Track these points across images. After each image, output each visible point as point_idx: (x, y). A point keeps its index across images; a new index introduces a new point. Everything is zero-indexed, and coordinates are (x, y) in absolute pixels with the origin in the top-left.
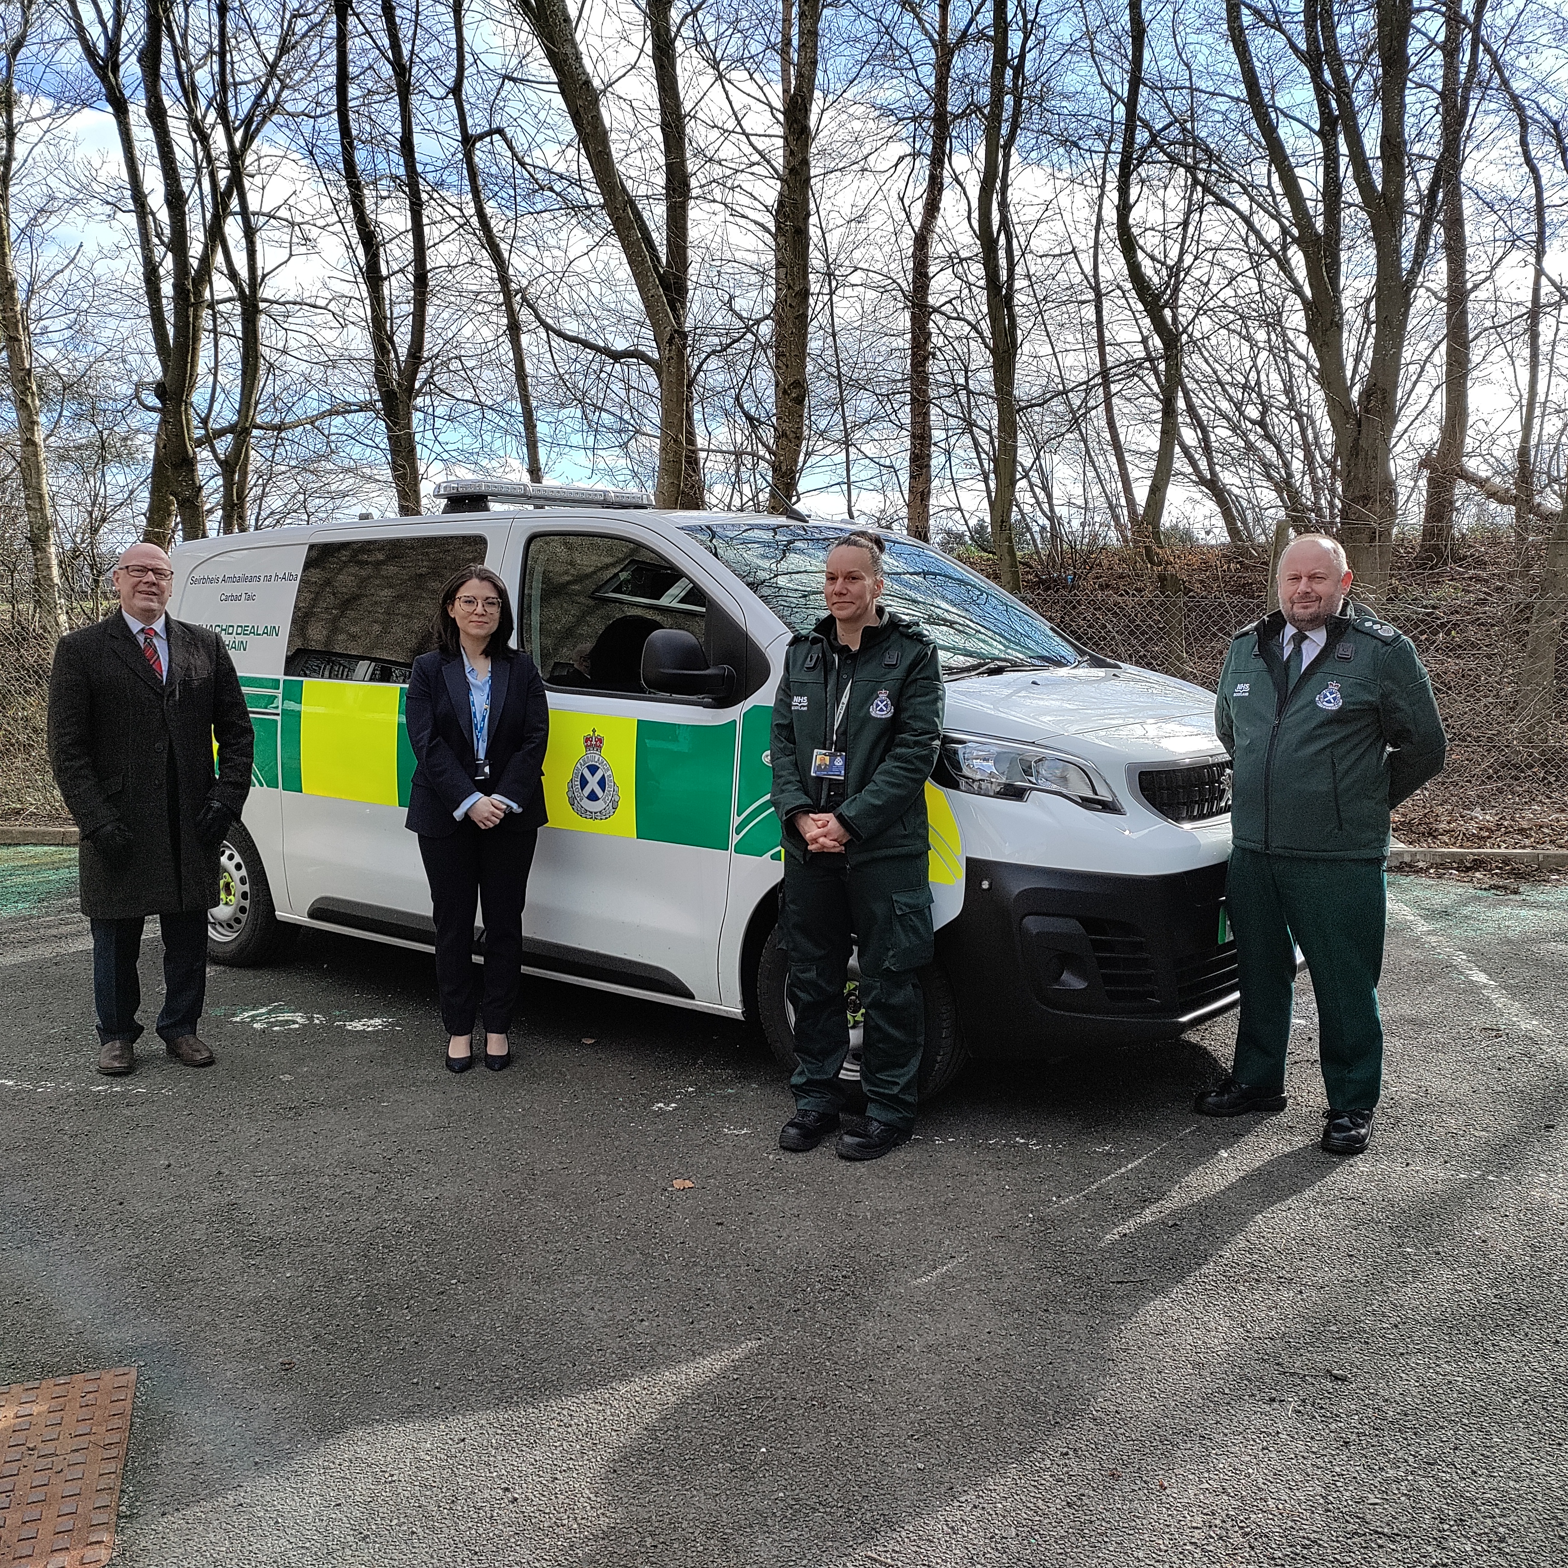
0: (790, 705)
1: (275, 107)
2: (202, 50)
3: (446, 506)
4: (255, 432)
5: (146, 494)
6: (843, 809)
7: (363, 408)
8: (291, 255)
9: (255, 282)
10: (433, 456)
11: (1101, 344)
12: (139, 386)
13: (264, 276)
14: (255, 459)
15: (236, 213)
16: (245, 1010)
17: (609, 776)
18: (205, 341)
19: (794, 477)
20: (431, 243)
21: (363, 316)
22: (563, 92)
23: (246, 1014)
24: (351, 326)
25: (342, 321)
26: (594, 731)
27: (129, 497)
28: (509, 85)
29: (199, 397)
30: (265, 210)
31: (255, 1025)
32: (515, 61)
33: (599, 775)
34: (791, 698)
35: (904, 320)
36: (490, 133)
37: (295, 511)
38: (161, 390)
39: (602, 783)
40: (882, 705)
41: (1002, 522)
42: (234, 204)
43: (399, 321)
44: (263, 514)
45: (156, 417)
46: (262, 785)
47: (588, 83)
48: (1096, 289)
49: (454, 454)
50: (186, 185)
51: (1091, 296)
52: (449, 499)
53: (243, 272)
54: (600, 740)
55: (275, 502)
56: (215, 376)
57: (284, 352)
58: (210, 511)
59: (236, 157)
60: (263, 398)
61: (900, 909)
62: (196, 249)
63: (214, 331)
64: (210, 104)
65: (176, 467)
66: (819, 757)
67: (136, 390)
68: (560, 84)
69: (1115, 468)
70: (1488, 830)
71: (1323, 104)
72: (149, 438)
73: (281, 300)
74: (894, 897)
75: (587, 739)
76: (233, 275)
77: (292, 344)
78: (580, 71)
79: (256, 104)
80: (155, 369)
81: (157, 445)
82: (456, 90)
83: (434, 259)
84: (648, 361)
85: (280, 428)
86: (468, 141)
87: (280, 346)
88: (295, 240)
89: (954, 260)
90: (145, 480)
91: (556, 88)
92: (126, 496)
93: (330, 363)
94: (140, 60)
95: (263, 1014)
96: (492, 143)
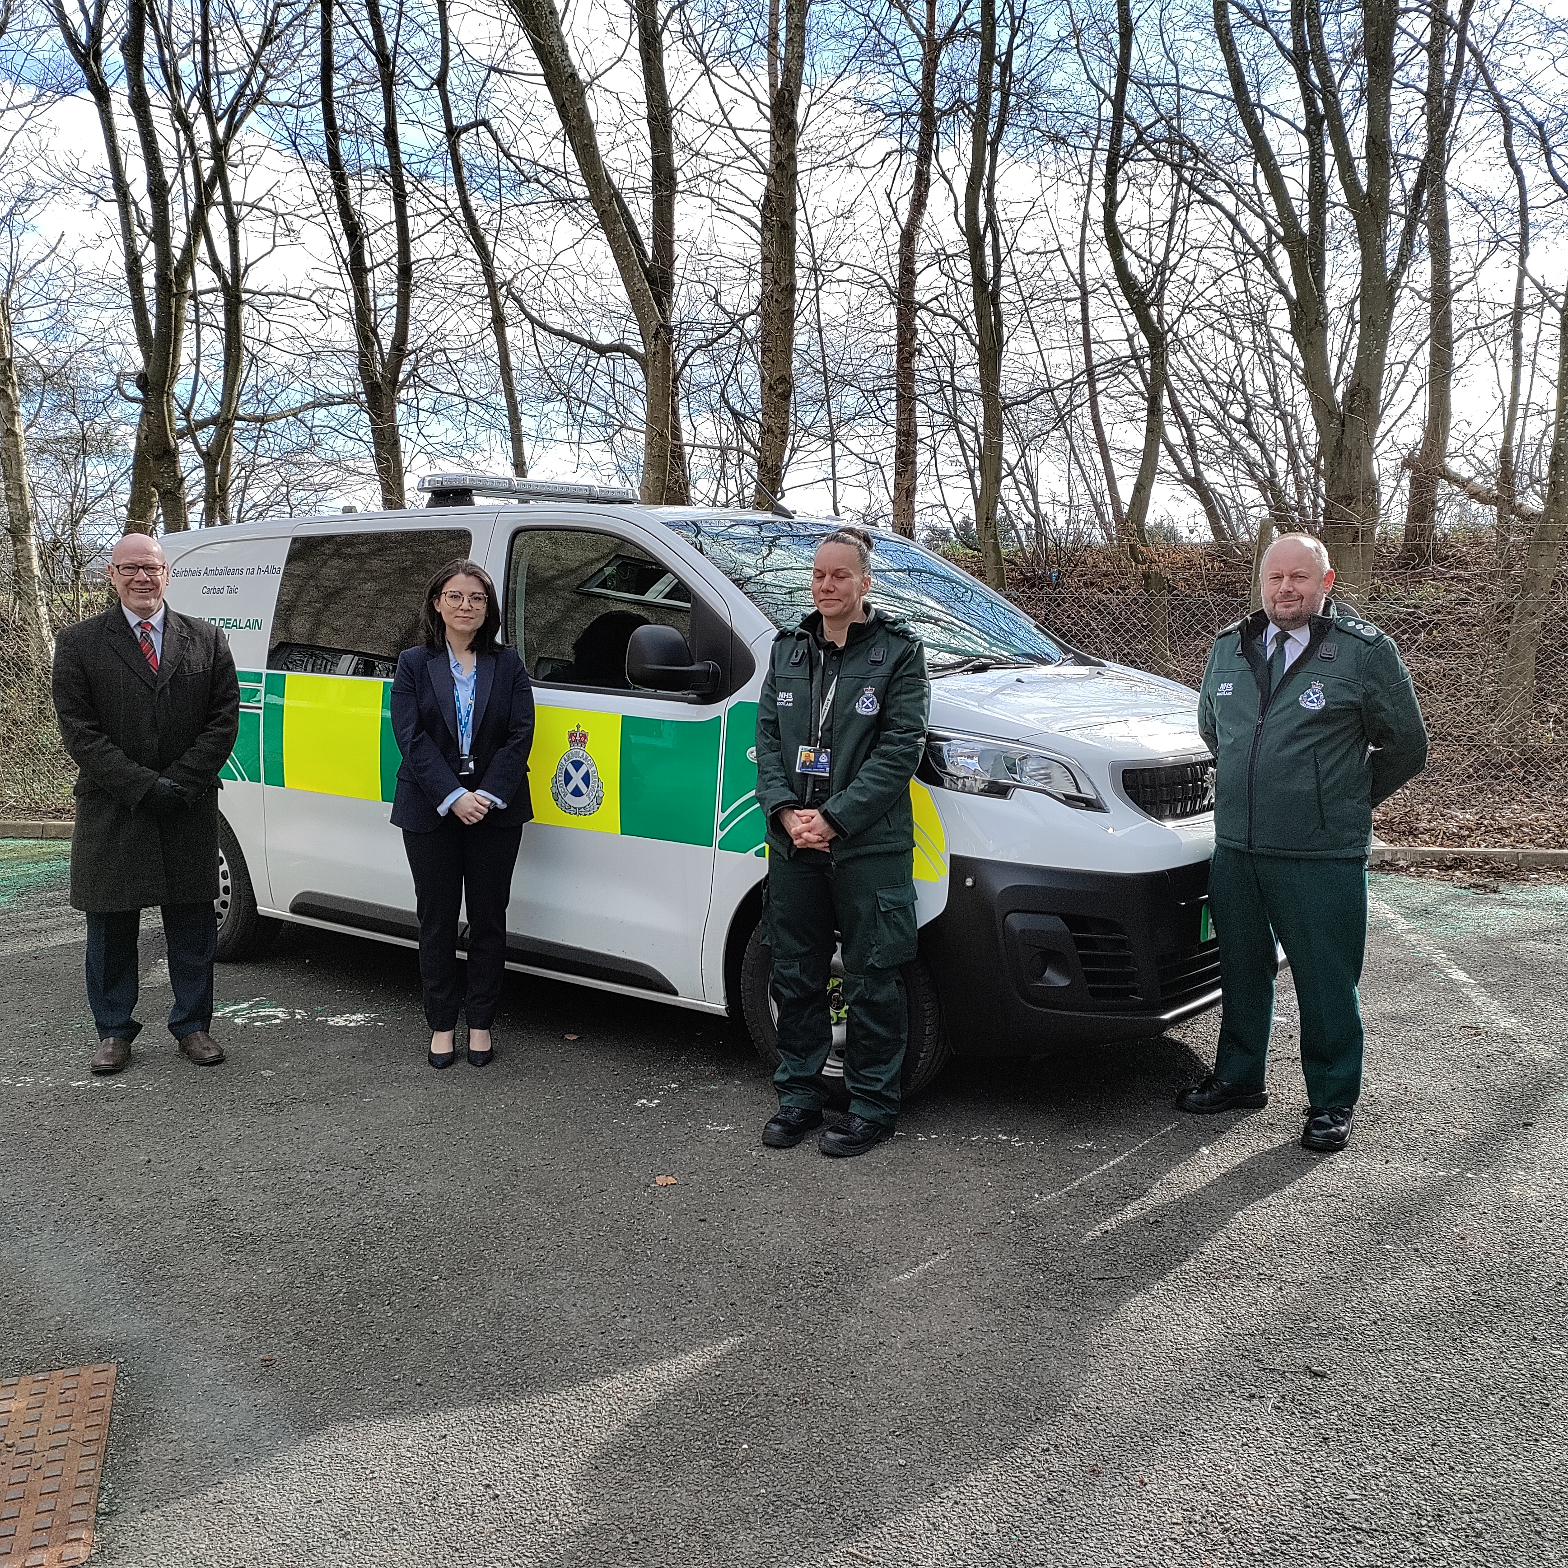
0: (775, 701)
1: (259, 97)
2: (185, 39)
3: (431, 499)
4: (238, 424)
5: (128, 486)
6: (828, 805)
7: (346, 400)
8: (275, 246)
9: (237, 274)
10: (417, 449)
11: (1087, 342)
12: (121, 376)
13: (247, 267)
14: (238, 451)
15: (219, 204)
16: (226, 1005)
17: (594, 772)
18: (188, 332)
19: (779, 473)
20: (415, 235)
21: (347, 308)
22: (549, 84)
23: (227, 1010)
24: (334, 317)
25: (325, 312)
26: (578, 726)
27: (110, 488)
28: (494, 76)
29: (181, 388)
30: (249, 200)
31: (236, 1021)
32: (501, 52)
33: (583, 770)
34: (776, 693)
35: (890, 317)
36: (476, 124)
37: (278, 504)
38: (142, 381)
39: (586, 779)
40: (868, 702)
41: (987, 519)
42: (217, 195)
43: (383, 313)
44: (246, 507)
45: (137, 408)
46: (244, 779)
47: (573, 76)
48: (1082, 287)
49: (438, 447)
50: (169, 175)
51: (1078, 294)
52: (434, 492)
53: (226, 262)
54: (585, 736)
55: (257, 494)
56: (197, 366)
57: (267, 343)
58: (192, 503)
59: (219, 148)
60: (246, 389)
61: (885, 906)
62: (178, 240)
63: (197, 321)
64: (193, 95)
65: (158, 458)
66: (804, 753)
67: (118, 381)
68: (546, 76)
69: (1100, 466)
70: (1468, 829)
71: (1309, 103)
72: (130, 430)
73: (265, 291)
74: (879, 893)
75: (571, 735)
76: (216, 266)
77: (276, 335)
78: (566, 63)
79: (240, 94)
80: (137, 360)
81: (138, 438)
82: (441, 81)
83: (417, 252)
84: (634, 355)
85: (263, 420)
86: (453, 133)
87: (263, 337)
88: (278, 230)
89: (940, 256)
90: (126, 472)
91: (542, 80)
92: (107, 487)
93: (313, 355)
94: (122, 48)
95: (244, 1009)
96: (477, 134)
